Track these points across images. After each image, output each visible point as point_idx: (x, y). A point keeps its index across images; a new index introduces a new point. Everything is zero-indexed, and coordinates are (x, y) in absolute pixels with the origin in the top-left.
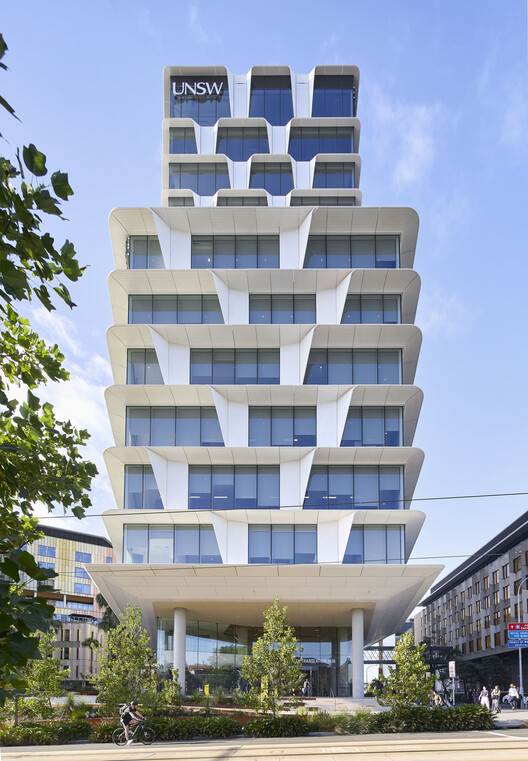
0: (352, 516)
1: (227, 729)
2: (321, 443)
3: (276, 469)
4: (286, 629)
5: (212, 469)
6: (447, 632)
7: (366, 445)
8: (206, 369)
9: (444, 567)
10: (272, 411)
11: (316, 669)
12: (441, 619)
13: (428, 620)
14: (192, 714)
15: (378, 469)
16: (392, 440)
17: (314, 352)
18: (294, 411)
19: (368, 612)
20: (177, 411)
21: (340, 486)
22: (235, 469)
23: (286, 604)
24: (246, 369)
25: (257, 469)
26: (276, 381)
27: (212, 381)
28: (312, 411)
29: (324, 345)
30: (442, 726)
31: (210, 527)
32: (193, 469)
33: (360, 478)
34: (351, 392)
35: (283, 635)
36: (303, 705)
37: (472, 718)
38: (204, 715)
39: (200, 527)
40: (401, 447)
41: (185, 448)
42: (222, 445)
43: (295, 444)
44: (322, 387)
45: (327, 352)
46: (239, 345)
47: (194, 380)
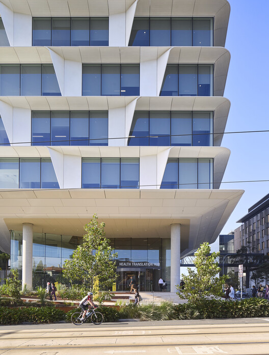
0: (168, 151)
1: (51, 316)
2: (143, 93)
3: (105, 114)
4: (102, 239)
5: (51, 114)
6: (260, 242)
7: (181, 95)
8: (46, 34)
9: (244, 191)
10: (102, 68)
11: (143, 270)
12: (256, 232)
13: (246, 233)
14: (29, 305)
15: (192, 114)
16: (204, 91)
17: (137, 20)
18: (121, 68)
19: (184, 227)
20: (21, 68)
21: (159, 128)
22: (70, 114)
23: (102, 220)
24: (81, 34)
25: (89, 114)
26: (106, 43)
27: (50, 43)
28: (136, 67)
29: (146, 14)
30: (229, 314)
31: (48, 160)
32: (35, 114)
33: (176, 121)
34: (168, 52)
35: (100, 244)
36: (128, 298)
37: (254, 308)
38: (39, 306)
39: (41, 160)
40: (211, 97)
41: (28, 97)
42: (60, 94)
43: (122, 94)
44: (144, 49)
45: (149, 20)
46: (74, 14)
47: (35, 43)
